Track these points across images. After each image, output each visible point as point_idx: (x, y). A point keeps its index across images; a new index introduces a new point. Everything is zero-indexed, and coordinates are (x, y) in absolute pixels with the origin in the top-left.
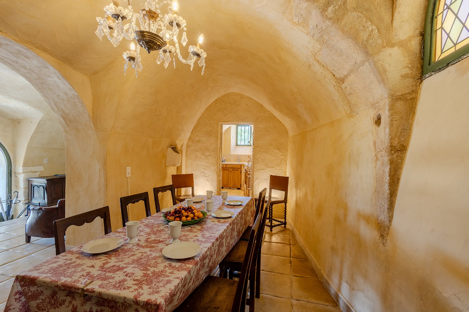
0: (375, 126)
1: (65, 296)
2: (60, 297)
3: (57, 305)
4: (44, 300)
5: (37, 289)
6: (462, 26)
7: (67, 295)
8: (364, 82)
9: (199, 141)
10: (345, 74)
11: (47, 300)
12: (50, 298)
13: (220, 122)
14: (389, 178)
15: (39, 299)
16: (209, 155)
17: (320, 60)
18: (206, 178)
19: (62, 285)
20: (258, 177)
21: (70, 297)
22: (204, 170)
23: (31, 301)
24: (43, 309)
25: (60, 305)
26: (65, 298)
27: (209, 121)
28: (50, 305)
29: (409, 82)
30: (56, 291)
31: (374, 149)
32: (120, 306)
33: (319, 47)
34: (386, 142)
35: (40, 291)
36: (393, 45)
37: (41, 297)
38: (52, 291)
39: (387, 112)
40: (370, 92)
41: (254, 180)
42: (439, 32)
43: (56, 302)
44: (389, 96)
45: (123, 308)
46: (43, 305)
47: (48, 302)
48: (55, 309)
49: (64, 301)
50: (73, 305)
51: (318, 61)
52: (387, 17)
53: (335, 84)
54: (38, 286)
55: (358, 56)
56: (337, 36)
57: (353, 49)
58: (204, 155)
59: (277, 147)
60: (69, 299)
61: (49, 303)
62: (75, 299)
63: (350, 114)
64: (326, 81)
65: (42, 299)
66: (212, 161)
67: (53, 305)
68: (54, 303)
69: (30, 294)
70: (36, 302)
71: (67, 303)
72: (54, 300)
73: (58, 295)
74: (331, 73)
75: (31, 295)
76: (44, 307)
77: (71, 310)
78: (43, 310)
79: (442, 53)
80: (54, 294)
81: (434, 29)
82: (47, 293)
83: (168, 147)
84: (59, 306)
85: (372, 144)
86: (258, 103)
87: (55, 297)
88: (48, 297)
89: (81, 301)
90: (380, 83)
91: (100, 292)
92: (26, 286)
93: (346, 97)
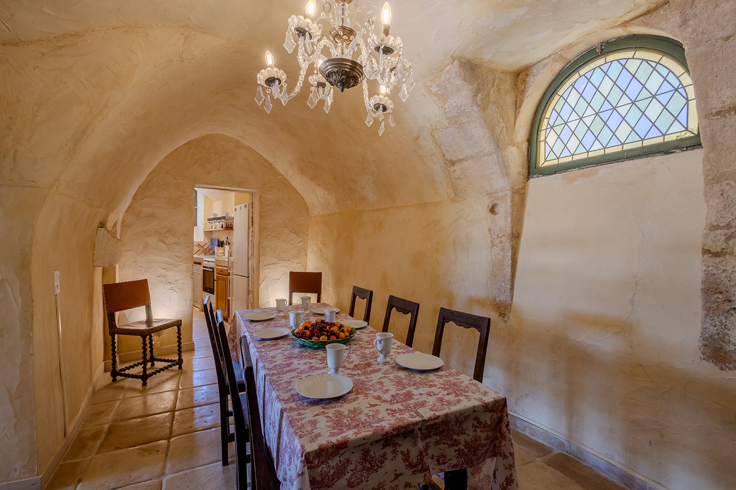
0: (490, 214)
1: (382, 449)
2: (375, 454)
3: (378, 466)
4: (354, 470)
5: (339, 459)
6: (564, 146)
7: (384, 446)
8: (484, 171)
9: (153, 216)
10: (461, 158)
11: (360, 467)
12: (362, 462)
13: (198, 183)
14: (511, 262)
15: (348, 472)
16: (175, 243)
17: (437, 137)
18: (169, 286)
19: (393, 429)
20: (266, 277)
21: (390, 446)
22: (165, 271)
23: (337, 481)
24: (358, 482)
25: (381, 463)
26: (383, 451)
27: (175, 178)
28: (365, 471)
29: (521, 179)
30: (366, 449)
31: (490, 236)
32: (452, 426)
33: (447, 125)
34: (508, 229)
35: (344, 461)
36: (514, 145)
37: (349, 468)
38: (362, 452)
39: (509, 203)
40: (488, 181)
41: (260, 282)
42: (542, 144)
43: (374, 463)
44: (511, 188)
45: (458, 426)
46: (356, 477)
47: (360, 470)
48: (376, 472)
49: (384, 456)
50: (402, 453)
51: (433, 137)
52: (512, 119)
53: (443, 165)
54: (339, 455)
55: (487, 146)
56: (478, 123)
57: (486, 140)
58: (164, 243)
59: (293, 230)
60: (389, 450)
61: (364, 469)
62: (399, 444)
63: (453, 199)
64: (433, 159)
65: (352, 470)
66: (182, 253)
67: (371, 469)
68: (371, 466)
69: (332, 471)
70: (344, 479)
71: (390, 456)
72: (368, 463)
73: (372, 454)
74: (442, 153)
75: (335, 472)
76: (358, 479)
77: (402, 459)
78: (359, 484)
79: (545, 161)
80: (366, 453)
81: (539, 140)
82: (356, 457)
83: (98, 227)
84: (380, 465)
85: (487, 231)
86: (266, 161)
87: (368, 458)
88: (359, 463)
89: (409, 442)
90: (504, 175)
91: (445, 414)
92: (323, 463)
93: (451, 180)
